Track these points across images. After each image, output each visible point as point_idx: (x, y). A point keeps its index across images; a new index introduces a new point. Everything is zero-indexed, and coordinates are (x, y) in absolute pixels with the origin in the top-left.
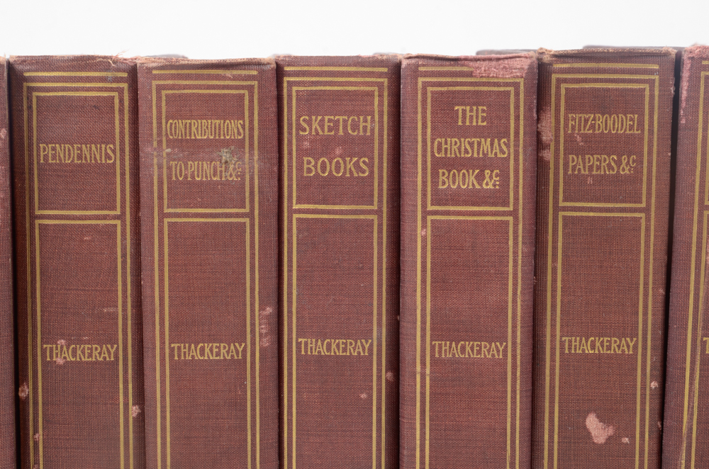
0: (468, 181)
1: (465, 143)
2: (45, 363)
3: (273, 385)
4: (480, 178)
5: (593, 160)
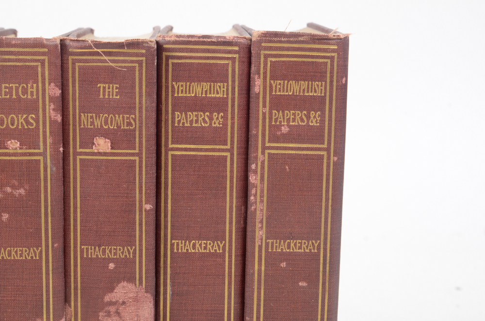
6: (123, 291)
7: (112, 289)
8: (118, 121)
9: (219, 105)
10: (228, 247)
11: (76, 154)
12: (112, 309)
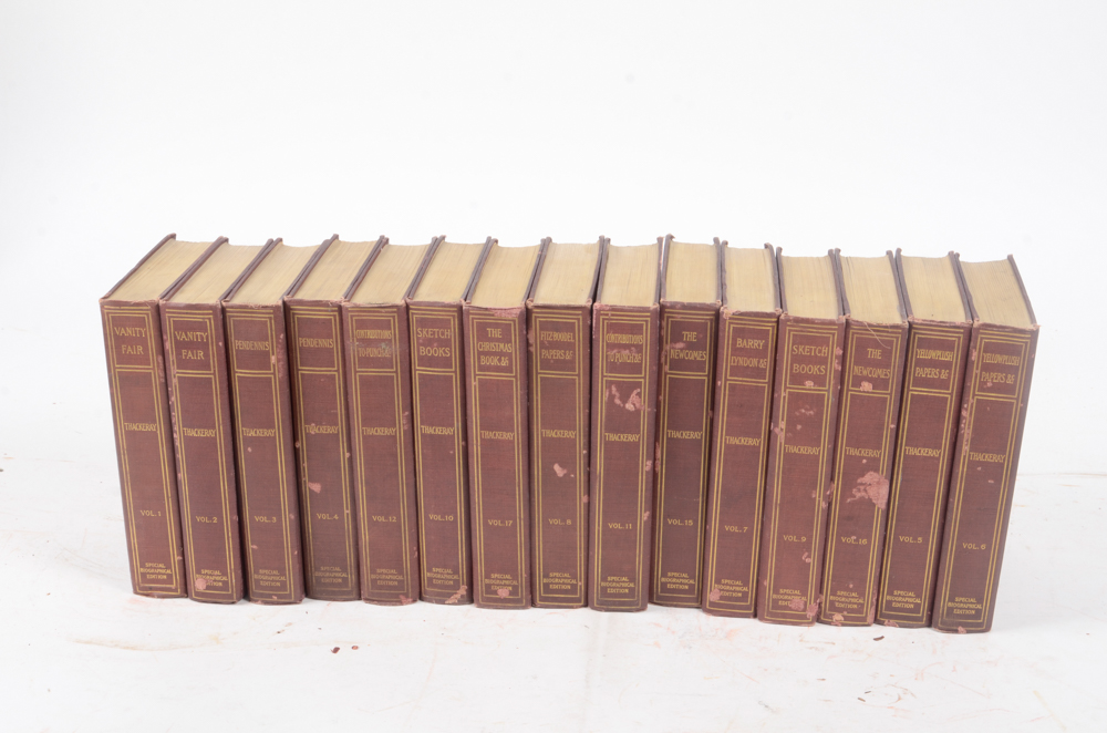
0: (494, 361)
1: (492, 345)
2: (306, 434)
3: (410, 446)
4: (500, 360)
5: (553, 352)
6: (869, 477)
7: (863, 476)
8: (879, 373)
9: (947, 365)
10: (943, 454)
11: (848, 390)
12: (862, 488)
